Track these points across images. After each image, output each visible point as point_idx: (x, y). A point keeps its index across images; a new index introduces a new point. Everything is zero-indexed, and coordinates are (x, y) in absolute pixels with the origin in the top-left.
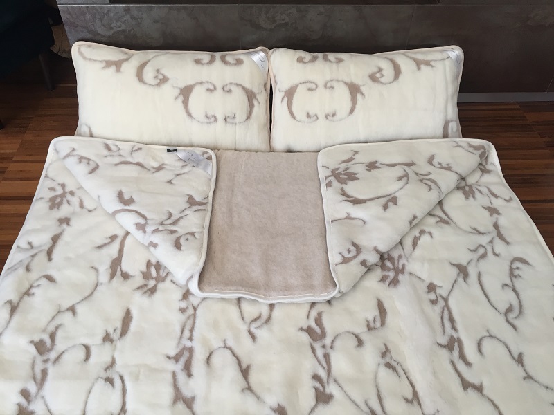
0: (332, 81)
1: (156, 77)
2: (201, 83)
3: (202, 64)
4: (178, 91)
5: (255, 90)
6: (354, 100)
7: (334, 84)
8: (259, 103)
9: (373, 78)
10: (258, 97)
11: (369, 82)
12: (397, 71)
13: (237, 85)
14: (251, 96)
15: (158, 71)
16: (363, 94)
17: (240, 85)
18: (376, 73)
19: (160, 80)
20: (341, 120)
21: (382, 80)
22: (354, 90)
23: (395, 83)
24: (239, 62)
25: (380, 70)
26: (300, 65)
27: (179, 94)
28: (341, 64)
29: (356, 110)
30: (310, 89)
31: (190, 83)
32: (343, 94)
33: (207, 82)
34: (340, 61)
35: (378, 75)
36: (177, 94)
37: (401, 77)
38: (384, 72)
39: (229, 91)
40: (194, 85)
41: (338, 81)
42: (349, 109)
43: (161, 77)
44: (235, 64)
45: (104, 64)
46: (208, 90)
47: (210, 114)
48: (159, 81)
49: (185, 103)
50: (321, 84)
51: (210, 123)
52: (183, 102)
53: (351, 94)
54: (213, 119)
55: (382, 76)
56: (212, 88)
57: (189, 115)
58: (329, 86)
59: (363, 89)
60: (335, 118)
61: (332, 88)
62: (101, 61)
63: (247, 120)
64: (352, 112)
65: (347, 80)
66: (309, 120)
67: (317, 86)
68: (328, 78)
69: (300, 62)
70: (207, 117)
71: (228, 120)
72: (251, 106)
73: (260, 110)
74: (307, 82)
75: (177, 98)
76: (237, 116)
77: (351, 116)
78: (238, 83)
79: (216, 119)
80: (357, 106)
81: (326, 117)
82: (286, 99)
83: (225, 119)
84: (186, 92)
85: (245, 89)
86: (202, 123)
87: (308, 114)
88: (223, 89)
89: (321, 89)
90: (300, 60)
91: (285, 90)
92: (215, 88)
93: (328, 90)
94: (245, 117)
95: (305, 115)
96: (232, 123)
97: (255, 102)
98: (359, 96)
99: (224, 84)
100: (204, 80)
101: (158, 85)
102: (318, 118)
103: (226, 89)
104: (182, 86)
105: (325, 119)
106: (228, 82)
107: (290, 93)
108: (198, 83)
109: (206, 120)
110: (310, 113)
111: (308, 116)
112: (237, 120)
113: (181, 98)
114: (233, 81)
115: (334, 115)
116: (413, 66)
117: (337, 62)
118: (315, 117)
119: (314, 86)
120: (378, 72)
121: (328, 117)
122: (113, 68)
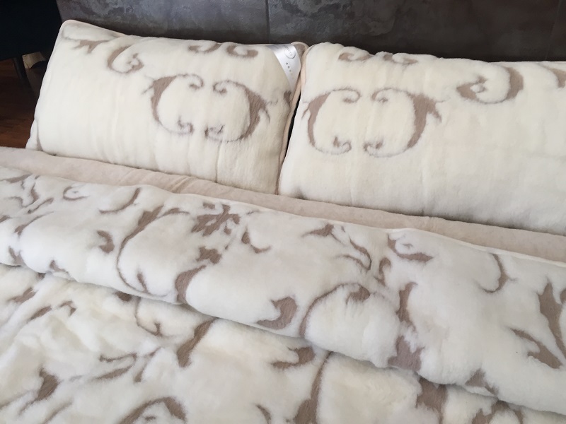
0: (386, 89)
1: (129, 63)
2: (185, 76)
3: (197, 52)
4: (150, 83)
5: (266, 97)
6: (420, 124)
7: (389, 95)
8: (268, 117)
9: (464, 91)
10: (269, 107)
11: (456, 97)
12: (515, 86)
13: (237, 84)
14: (256, 105)
15: (135, 56)
16: (438, 116)
17: (243, 86)
18: (472, 84)
19: (133, 67)
20: (390, 156)
21: (482, 96)
22: (423, 107)
23: (507, 103)
24: (252, 54)
25: (481, 80)
26: (343, 63)
27: (150, 87)
28: (411, 67)
29: (421, 142)
30: (347, 101)
31: (169, 73)
32: (402, 112)
33: (194, 75)
34: (411, 62)
35: (475, 88)
36: (147, 87)
37: (520, 96)
38: (486, 85)
39: (223, 91)
40: (175, 77)
41: (397, 90)
42: (408, 138)
43: (135, 62)
44: (244, 56)
45: (78, 44)
46: (192, 86)
47: (185, 120)
48: (130, 68)
49: (155, 101)
50: (366, 92)
51: (181, 134)
52: (152, 99)
53: (417, 113)
54: (187, 129)
55: (484, 89)
56: (198, 83)
57: (157, 118)
58: (378, 97)
59: (439, 106)
60: (380, 151)
61: (384, 100)
62: (76, 41)
63: (241, 137)
64: (412, 143)
65: (414, 90)
66: (336, 149)
67: (359, 95)
68: (381, 85)
69: (343, 59)
70: (180, 124)
71: (210, 134)
72: (254, 120)
73: (267, 128)
74: (346, 89)
75: (145, 92)
76: (225, 129)
77: (409, 151)
78: (240, 81)
79: (192, 130)
80: (424, 135)
81: (365, 147)
82: (308, 114)
83: (206, 132)
84: (160, 86)
85: (247, 92)
86: (171, 132)
87: (336, 139)
88: (214, 88)
89: (365, 100)
90: (343, 57)
91: (309, 100)
92: (202, 84)
93: (376, 104)
94: (237, 134)
95: (330, 140)
96: (216, 140)
97: (262, 115)
98: (430, 118)
99: (217, 80)
100: (190, 71)
101: (128, 72)
102: (350, 148)
103: (219, 88)
104: (157, 76)
105: (362, 150)
106: (224, 77)
107: (316, 104)
108: (180, 75)
109: (178, 129)
110: (340, 139)
111: (336, 142)
112: (224, 136)
113: (151, 92)
114: (232, 79)
115: (378, 146)
116: (551, 80)
117: (404, 64)
118: (346, 147)
119: (353, 95)
120: (477, 83)
121: (369, 148)
122: (85, 48)
